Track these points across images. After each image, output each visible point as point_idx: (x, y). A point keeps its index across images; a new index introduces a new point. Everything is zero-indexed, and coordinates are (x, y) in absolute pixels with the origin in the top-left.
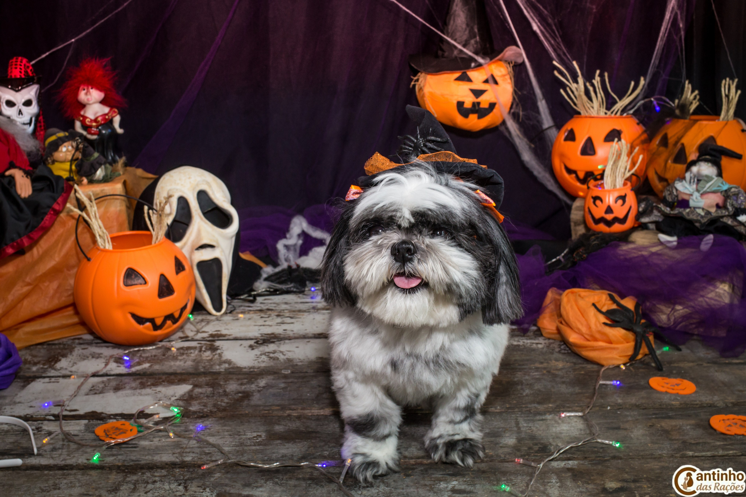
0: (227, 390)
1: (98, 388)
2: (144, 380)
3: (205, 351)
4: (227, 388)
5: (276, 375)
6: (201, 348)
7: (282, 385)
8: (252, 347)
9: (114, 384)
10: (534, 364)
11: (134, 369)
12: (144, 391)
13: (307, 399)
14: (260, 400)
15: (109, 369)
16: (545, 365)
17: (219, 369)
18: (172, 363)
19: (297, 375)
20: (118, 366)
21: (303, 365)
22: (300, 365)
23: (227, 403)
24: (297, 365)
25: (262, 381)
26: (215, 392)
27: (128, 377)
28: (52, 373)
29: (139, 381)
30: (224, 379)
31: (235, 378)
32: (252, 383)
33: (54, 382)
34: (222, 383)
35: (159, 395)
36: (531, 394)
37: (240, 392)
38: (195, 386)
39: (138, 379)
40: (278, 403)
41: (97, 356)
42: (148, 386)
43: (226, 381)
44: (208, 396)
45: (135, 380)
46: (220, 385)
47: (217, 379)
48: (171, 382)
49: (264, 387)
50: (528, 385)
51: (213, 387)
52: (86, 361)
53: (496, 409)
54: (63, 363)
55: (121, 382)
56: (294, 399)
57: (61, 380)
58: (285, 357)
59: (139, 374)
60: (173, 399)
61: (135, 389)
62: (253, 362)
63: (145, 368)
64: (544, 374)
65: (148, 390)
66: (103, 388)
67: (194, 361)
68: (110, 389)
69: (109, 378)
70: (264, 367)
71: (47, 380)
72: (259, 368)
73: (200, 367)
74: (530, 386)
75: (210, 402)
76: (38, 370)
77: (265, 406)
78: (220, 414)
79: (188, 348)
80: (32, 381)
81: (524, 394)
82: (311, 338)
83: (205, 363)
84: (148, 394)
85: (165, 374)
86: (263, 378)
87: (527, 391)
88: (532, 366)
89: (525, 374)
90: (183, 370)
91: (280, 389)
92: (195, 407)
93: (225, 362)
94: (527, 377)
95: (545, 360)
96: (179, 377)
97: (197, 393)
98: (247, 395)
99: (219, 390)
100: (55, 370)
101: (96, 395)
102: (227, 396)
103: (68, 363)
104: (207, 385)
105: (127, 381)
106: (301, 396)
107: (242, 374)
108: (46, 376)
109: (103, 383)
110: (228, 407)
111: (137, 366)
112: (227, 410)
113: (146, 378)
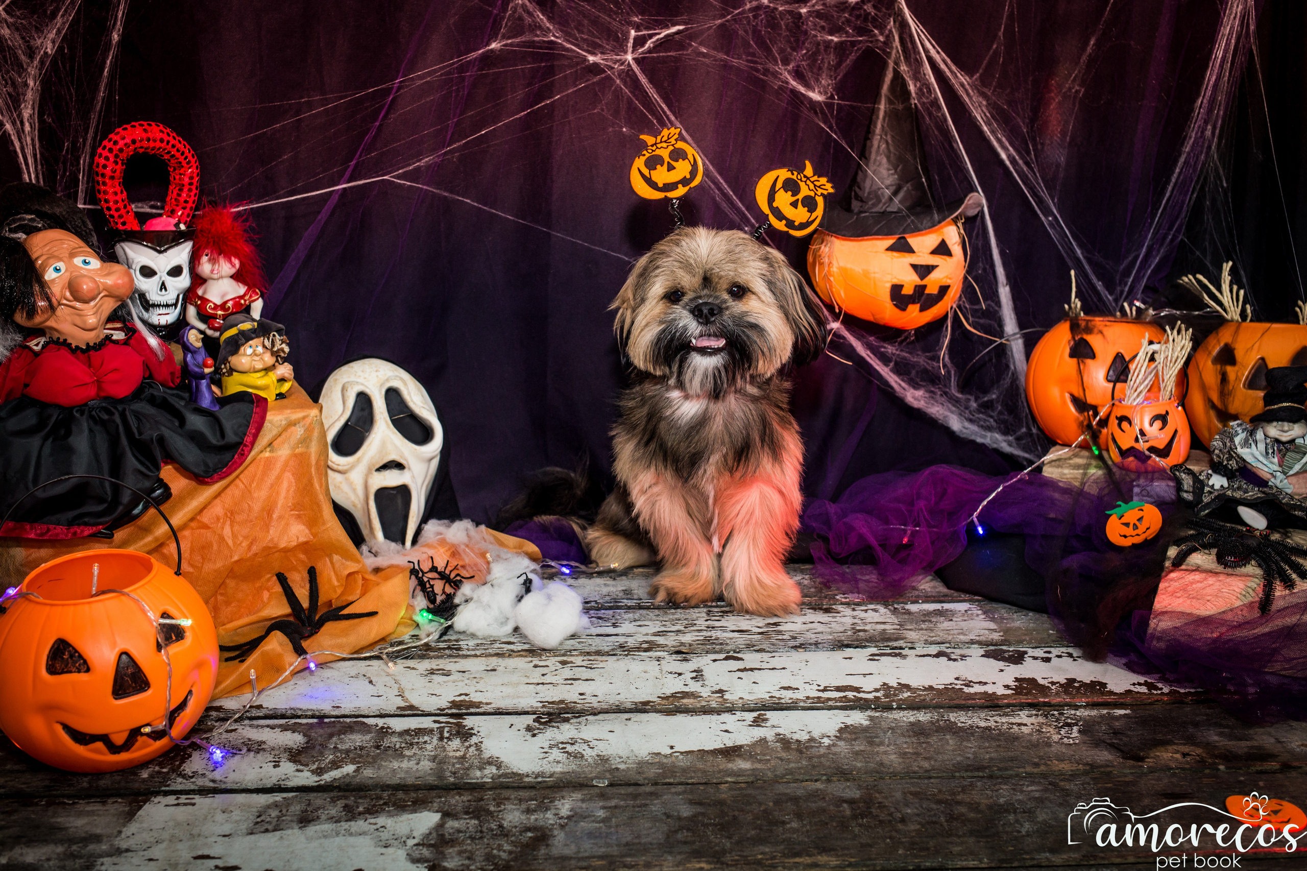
0: (505, 824)
1: (268, 819)
2: (351, 801)
3: (449, 739)
4: (502, 819)
5: (586, 792)
6: (441, 733)
7: (601, 814)
8: (529, 729)
9: (296, 808)
10: (1024, 767)
11: (328, 777)
12: (354, 826)
13: (651, 844)
14: (566, 845)
15: (283, 777)
16: (1043, 768)
17: (482, 778)
18: (395, 764)
19: (622, 790)
20: (298, 770)
21: (628, 768)
22: (623, 770)
23: (510, 852)
24: (617, 769)
25: (563, 804)
26: (484, 829)
27: (320, 794)
28: (179, 784)
29: (343, 802)
30: (494, 799)
31: (513, 797)
32: (547, 809)
33: (185, 804)
34: (492, 808)
35: (385, 835)
36: (1034, 833)
37: (529, 829)
38: (447, 814)
39: (339, 798)
40: (602, 851)
41: (256, 748)
42: (360, 814)
43: (498, 805)
44: (472, 838)
45: (333, 801)
46: (490, 813)
47: (482, 799)
48: (402, 808)
49: (569, 818)
50: (1024, 812)
51: (478, 818)
52: (237, 758)
53: (982, 863)
54: (195, 763)
55: (309, 805)
56: (627, 844)
57: (197, 799)
58: (594, 753)
59: (339, 788)
60: (411, 842)
61: (339, 821)
62: (540, 762)
63: (348, 774)
64: (1046, 790)
65: (360, 825)
66: (278, 817)
67: (433, 759)
68: (292, 821)
69: (285, 795)
70: (562, 773)
71: (171, 799)
72: (551, 776)
73: (448, 774)
74: (1030, 813)
75: (479, 852)
76: (151, 776)
77: (579, 858)
79: (419, 732)
80: (145, 802)
81: (1024, 833)
82: (630, 711)
83: (453, 765)
84: (364, 833)
85: (385, 787)
86: (563, 798)
87: (1027, 827)
88: (1023, 770)
89: (1014, 789)
90: (417, 778)
91: (599, 822)
92: (452, 861)
93: (489, 763)
94: (1020, 797)
95: (1041, 758)
96: (415, 795)
97: (451, 831)
98: (542, 836)
99: (489, 823)
100: (184, 776)
101: (270, 835)
102: (506, 835)
103: (205, 761)
104: (467, 813)
105: (319, 802)
106: (639, 837)
107: (524, 788)
108: (167, 788)
109: (276, 806)
110: (512, 860)
111: (331, 769)
112: (512, 866)
113: (354, 796)
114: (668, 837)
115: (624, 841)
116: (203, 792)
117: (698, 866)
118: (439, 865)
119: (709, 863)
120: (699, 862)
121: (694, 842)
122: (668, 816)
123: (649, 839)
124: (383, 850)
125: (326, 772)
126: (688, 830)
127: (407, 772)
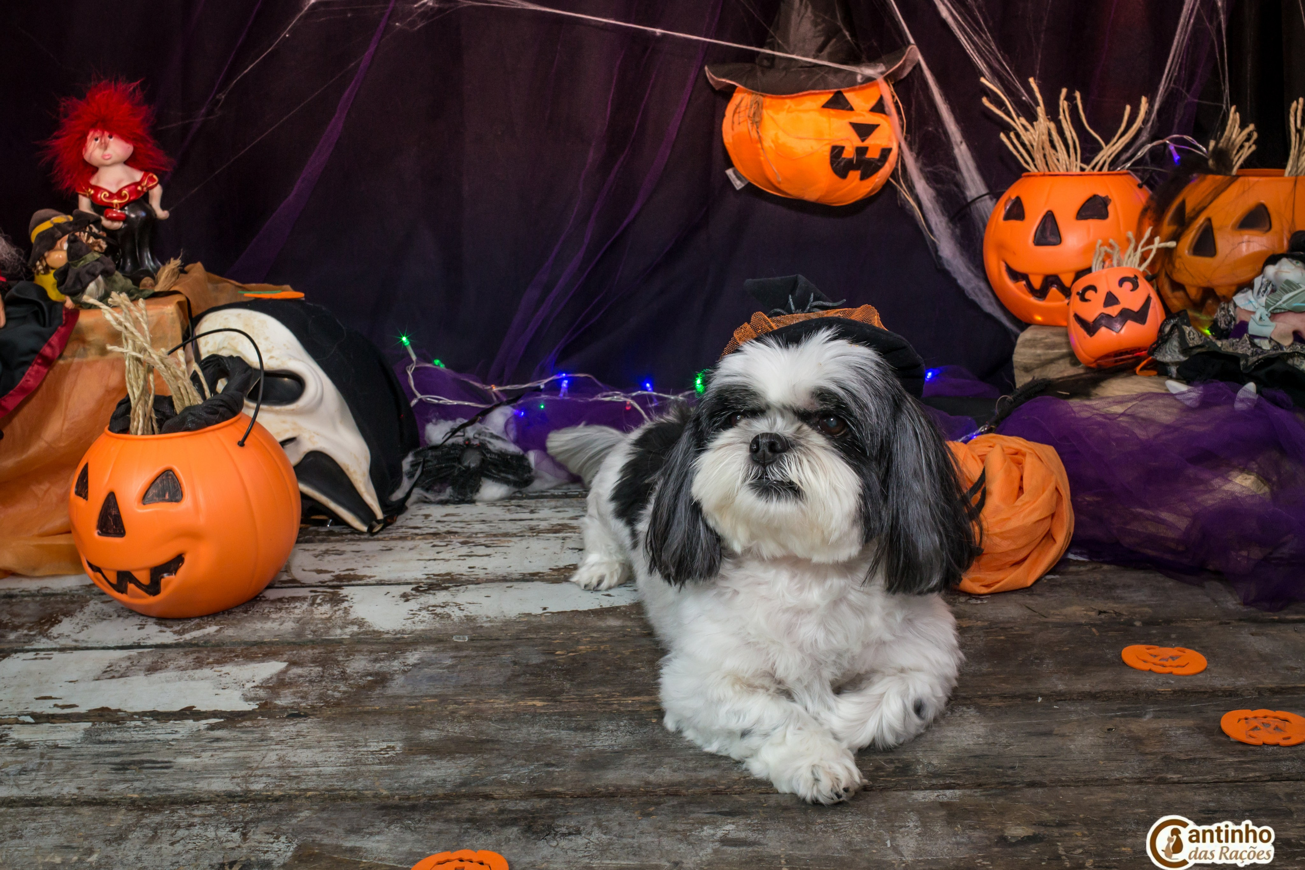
0: (348, 670)
1: (118, 669)
2: (203, 655)
3: (320, 604)
4: (349, 667)
5: (441, 644)
7: (449, 662)
8: (404, 595)
9: (147, 661)
11: (188, 636)
12: (199, 673)
13: (489, 685)
14: (403, 687)
15: (145, 637)
17: (341, 634)
18: (259, 625)
19: (478, 644)
20: (161, 631)
21: (493, 626)
22: (487, 628)
23: (345, 692)
24: (481, 627)
25: (413, 654)
26: (326, 675)
27: (174, 649)
28: (43, 643)
29: (195, 655)
30: (346, 651)
31: (365, 649)
32: (395, 659)
33: (42, 659)
34: (340, 658)
35: (226, 680)
37: (370, 675)
38: (292, 663)
39: (192, 652)
40: (437, 691)
42: (208, 664)
43: (348, 656)
44: (311, 682)
45: (186, 654)
46: (338, 662)
47: (333, 652)
48: (251, 657)
49: (414, 665)
51: (323, 666)
52: (105, 622)
54: (65, 627)
55: (162, 657)
56: (465, 685)
57: (56, 655)
58: (462, 614)
59: (197, 645)
60: (249, 685)
61: (185, 669)
62: (404, 622)
63: (208, 634)
65: (206, 672)
66: (128, 667)
67: (298, 621)
68: (140, 669)
69: (141, 650)
70: (423, 630)
71: (30, 655)
72: (411, 633)
73: (308, 632)
75: (314, 692)
76: (18, 638)
77: (412, 697)
78: (328, 712)
79: (292, 599)
80: (5, 657)
83: (316, 625)
84: (206, 678)
85: (242, 643)
86: (415, 650)
90: (276, 636)
91: (444, 668)
92: (285, 700)
93: (354, 622)
96: (267, 649)
97: (292, 676)
98: (382, 679)
99: (333, 669)
100: (49, 637)
101: (114, 680)
102: (346, 679)
103: (74, 625)
104: (313, 662)
105: (172, 655)
106: (480, 679)
107: (380, 643)
108: (30, 647)
109: (129, 659)
110: (345, 699)
111: (194, 630)
112: (343, 703)
113: (209, 652)
114: (509, 680)
115: (463, 683)
116: (62, 650)
117: (530, 703)
118: (271, 703)
119: (544, 701)
120: (533, 700)
121: (534, 684)
122: (515, 663)
123: (489, 682)
124: (221, 692)
125: (188, 632)
126: (532, 674)
127: (268, 631)
